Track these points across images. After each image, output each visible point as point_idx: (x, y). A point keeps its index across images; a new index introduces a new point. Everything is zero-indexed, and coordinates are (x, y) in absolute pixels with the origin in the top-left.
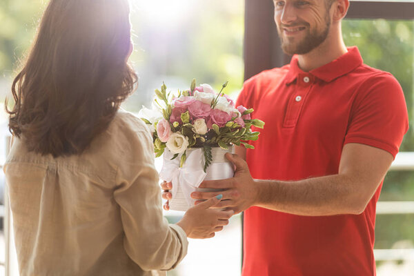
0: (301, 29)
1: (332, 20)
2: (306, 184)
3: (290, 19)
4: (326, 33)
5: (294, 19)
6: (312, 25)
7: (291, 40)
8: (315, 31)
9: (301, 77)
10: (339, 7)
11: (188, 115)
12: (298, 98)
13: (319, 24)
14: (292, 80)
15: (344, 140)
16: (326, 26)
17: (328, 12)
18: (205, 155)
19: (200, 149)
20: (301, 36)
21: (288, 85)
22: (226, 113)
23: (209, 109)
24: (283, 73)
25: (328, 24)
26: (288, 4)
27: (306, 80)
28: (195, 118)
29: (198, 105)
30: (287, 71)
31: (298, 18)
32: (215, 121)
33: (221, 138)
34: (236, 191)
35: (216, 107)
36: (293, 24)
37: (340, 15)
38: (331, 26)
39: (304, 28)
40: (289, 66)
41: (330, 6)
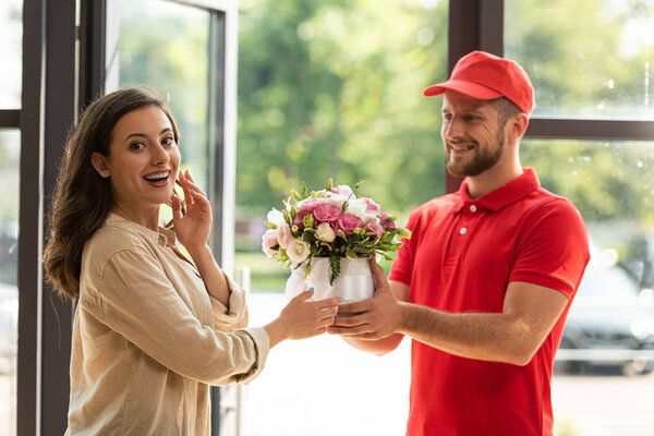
0: (470, 148)
1: (506, 140)
2: (461, 318)
3: (456, 134)
4: (498, 154)
5: (461, 135)
6: (482, 144)
7: (458, 159)
8: (486, 151)
9: (467, 205)
10: (516, 125)
11: (312, 219)
12: (463, 231)
13: (490, 144)
14: (459, 209)
15: (509, 277)
16: (498, 146)
17: (502, 129)
18: (332, 265)
19: (327, 259)
20: (469, 156)
21: (456, 215)
22: (359, 218)
23: (338, 213)
24: (454, 200)
25: (501, 144)
26: (456, 116)
27: (473, 208)
28: (319, 223)
29: (328, 208)
30: (458, 197)
31: (466, 134)
32: (342, 226)
33: (352, 248)
34: (374, 314)
35: (347, 211)
36: (459, 141)
37: (516, 134)
38: (506, 146)
39: (473, 147)
40: (459, 192)
41: (505, 123)
